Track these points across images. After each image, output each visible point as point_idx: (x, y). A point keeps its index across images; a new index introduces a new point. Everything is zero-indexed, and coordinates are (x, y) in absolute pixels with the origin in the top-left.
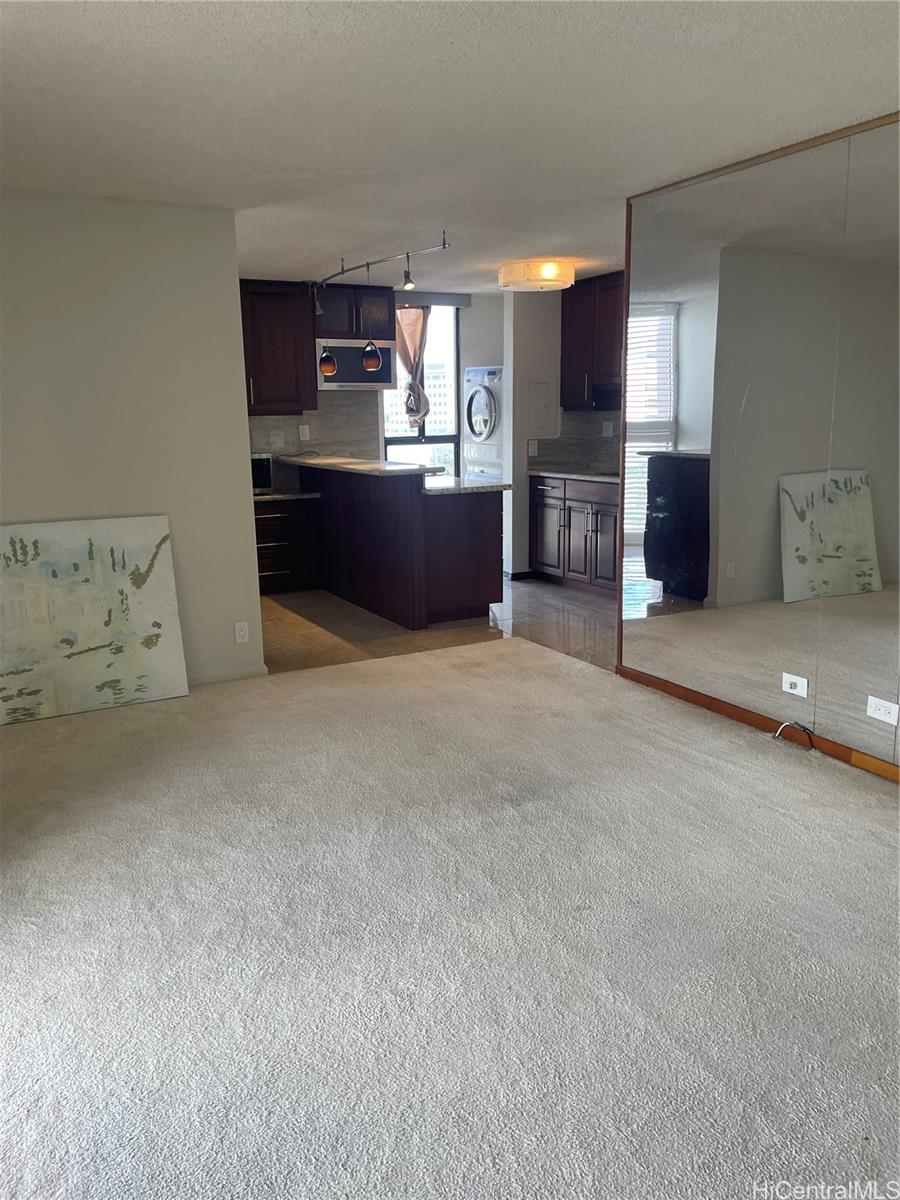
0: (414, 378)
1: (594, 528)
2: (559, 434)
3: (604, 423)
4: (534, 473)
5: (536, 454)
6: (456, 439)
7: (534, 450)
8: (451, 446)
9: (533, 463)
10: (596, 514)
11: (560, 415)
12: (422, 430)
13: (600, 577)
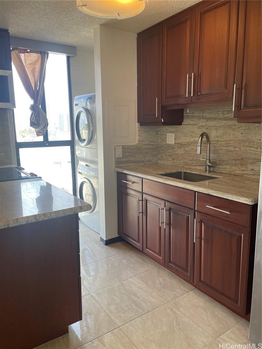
0: (36, 101)
1: (168, 222)
2: (137, 142)
3: (168, 134)
4: (120, 170)
5: (121, 156)
6: (71, 144)
7: (119, 153)
8: (68, 148)
9: (119, 162)
10: (170, 210)
11: (137, 129)
12: (46, 136)
13: (172, 263)
